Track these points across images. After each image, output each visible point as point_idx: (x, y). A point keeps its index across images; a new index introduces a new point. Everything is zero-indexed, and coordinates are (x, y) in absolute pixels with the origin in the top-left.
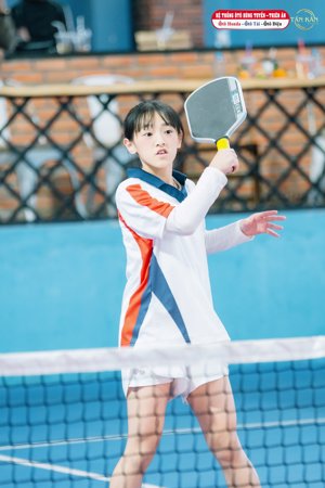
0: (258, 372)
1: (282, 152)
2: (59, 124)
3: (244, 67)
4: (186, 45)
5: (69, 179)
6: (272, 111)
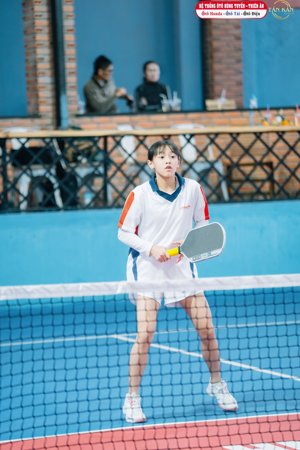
1: (286, 166)
3: (266, 119)
4: (234, 107)
6: (281, 144)
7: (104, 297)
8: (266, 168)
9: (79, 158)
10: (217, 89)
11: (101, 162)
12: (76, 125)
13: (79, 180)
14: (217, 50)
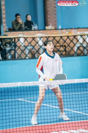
1: (70, 47)
2: (32, 42)
3: (63, 32)
4: (54, 29)
5: (34, 51)
6: (68, 40)
8: (64, 47)
11: (14, 46)
12: (6, 35)
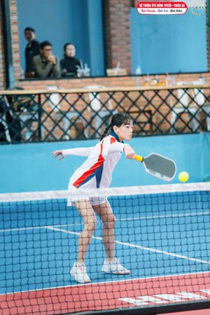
0: (151, 197)
1: (160, 113)
2: (78, 103)
3: (146, 82)
4: (125, 74)
5: (82, 124)
6: (157, 98)
7: (38, 201)
8: (147, 114)
9: (22, 109)
10: (114, 62)
11: (37, 111)
12: (20, 87)
13: (22, 123)
14: (114, 36)
